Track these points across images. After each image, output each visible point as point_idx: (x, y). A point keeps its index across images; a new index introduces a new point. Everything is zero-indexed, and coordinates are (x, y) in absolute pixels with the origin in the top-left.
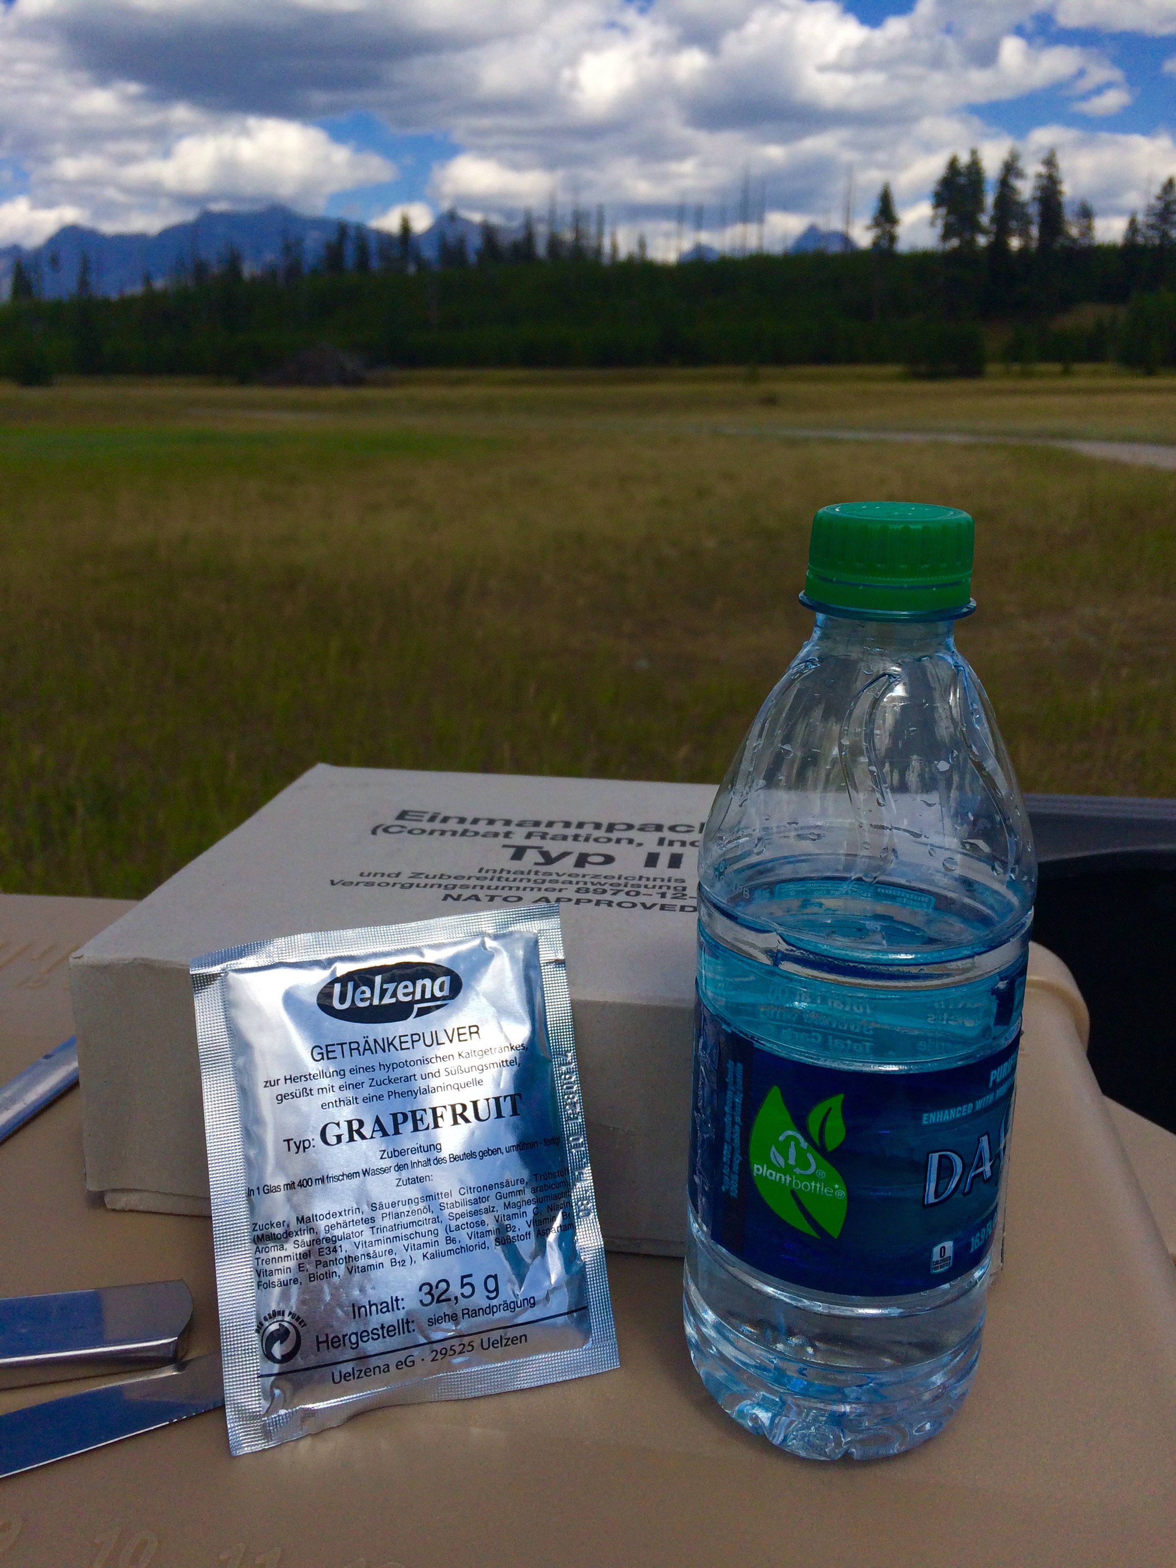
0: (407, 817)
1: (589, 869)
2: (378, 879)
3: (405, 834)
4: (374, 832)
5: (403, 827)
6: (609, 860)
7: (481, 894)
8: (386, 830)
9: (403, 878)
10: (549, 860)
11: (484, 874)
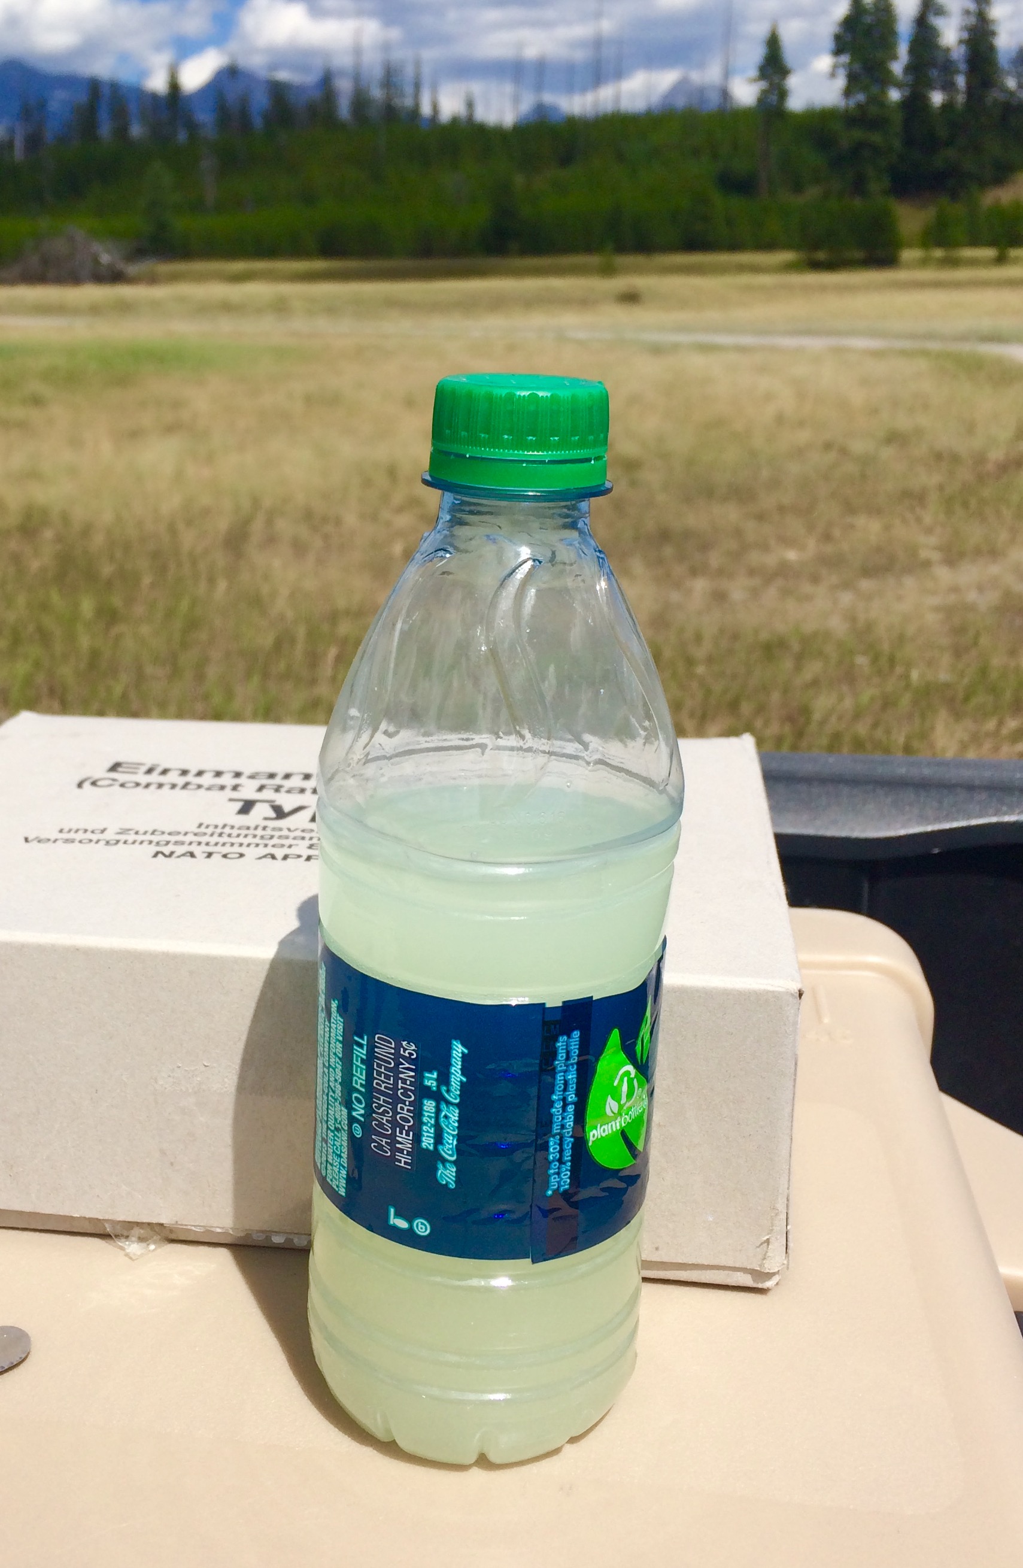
0: (119, 769)
2: (81, 836)
3: (116, 788)
4: (80, 785)
5: (114, 780)
7: (198, 851)
8: (94, 783)
9: (108, 835)
10: (281, 814)
11: (203, 829)
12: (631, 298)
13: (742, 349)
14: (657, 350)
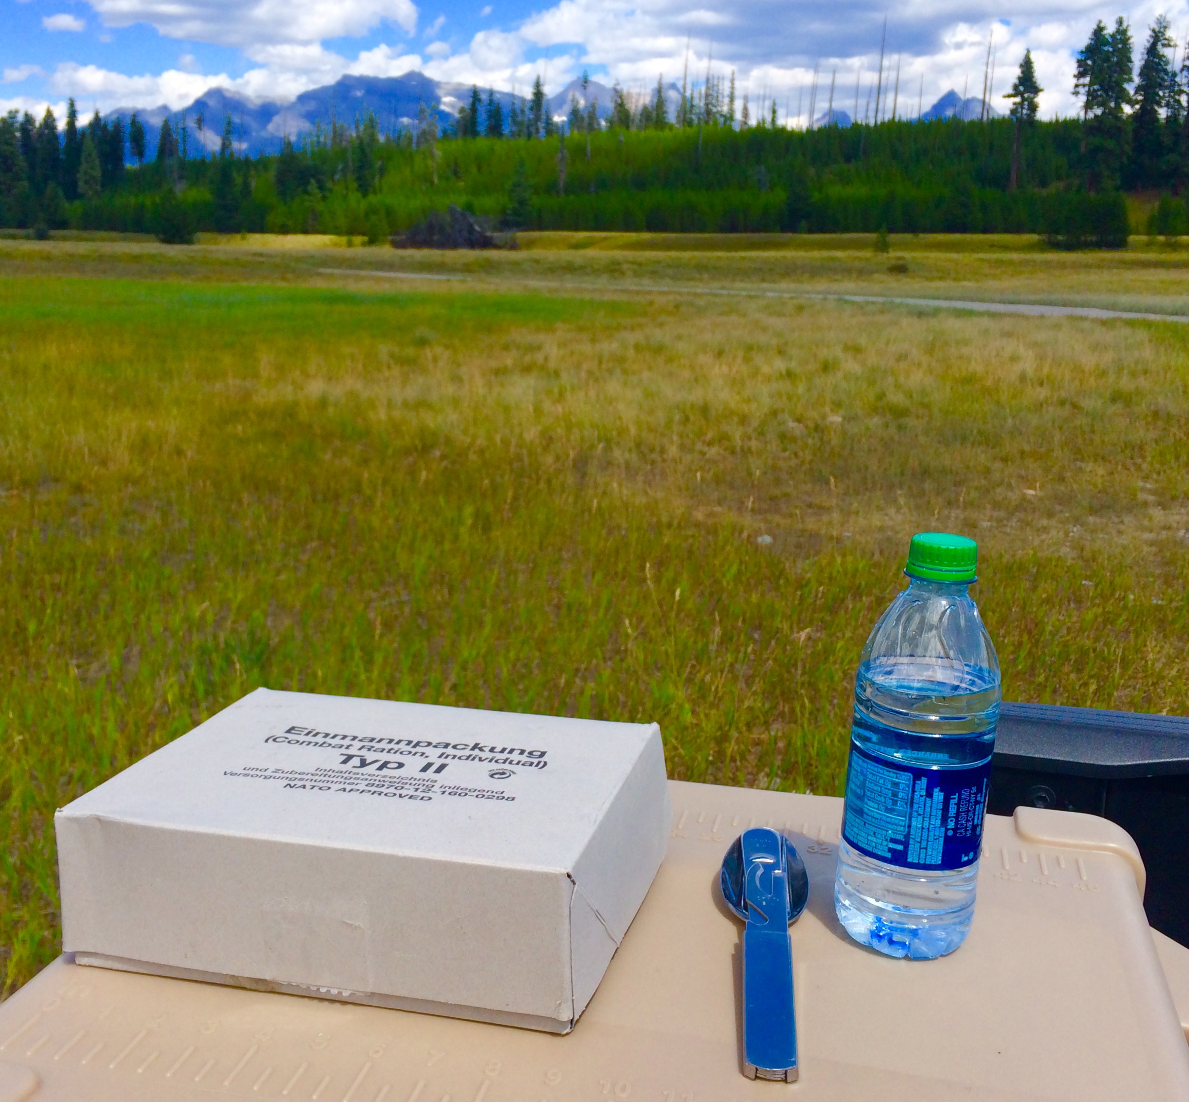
0: (293, 731)
1: (385, 771)
2: (254, 772)
3: (286, 744)
4: (267, 741)
5: (286, 738)
6: (401, 765)
7: (308, 784)
8: (274, 740)
9: (268, 773)
10: (363, 763)
11: (318, 772)
12: (900, 269)
13: (993, 315)
14: (921, 314)
